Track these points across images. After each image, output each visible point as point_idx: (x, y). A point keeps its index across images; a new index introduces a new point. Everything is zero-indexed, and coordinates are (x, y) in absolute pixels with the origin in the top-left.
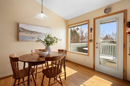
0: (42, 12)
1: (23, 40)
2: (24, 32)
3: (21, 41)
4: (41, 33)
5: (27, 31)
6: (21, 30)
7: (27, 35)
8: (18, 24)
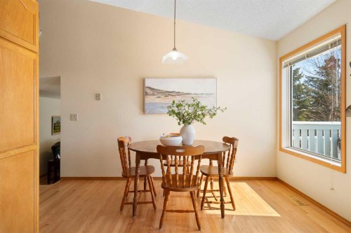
0: (175, 49)
1: (152, 113)
2: (153, 95)
3: (148, 113)
4: (188, 94)
5: (158, 93)
6: (148, 91)
7: (158, 100)
8: (144, 81)
